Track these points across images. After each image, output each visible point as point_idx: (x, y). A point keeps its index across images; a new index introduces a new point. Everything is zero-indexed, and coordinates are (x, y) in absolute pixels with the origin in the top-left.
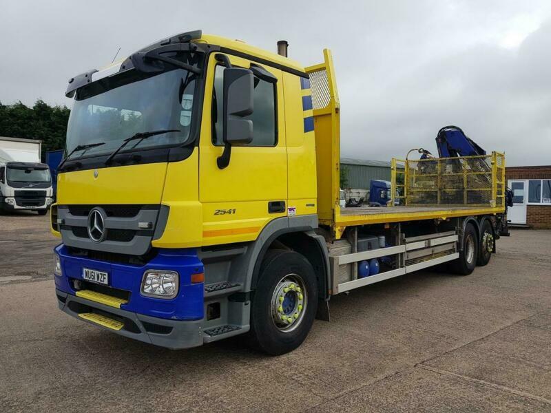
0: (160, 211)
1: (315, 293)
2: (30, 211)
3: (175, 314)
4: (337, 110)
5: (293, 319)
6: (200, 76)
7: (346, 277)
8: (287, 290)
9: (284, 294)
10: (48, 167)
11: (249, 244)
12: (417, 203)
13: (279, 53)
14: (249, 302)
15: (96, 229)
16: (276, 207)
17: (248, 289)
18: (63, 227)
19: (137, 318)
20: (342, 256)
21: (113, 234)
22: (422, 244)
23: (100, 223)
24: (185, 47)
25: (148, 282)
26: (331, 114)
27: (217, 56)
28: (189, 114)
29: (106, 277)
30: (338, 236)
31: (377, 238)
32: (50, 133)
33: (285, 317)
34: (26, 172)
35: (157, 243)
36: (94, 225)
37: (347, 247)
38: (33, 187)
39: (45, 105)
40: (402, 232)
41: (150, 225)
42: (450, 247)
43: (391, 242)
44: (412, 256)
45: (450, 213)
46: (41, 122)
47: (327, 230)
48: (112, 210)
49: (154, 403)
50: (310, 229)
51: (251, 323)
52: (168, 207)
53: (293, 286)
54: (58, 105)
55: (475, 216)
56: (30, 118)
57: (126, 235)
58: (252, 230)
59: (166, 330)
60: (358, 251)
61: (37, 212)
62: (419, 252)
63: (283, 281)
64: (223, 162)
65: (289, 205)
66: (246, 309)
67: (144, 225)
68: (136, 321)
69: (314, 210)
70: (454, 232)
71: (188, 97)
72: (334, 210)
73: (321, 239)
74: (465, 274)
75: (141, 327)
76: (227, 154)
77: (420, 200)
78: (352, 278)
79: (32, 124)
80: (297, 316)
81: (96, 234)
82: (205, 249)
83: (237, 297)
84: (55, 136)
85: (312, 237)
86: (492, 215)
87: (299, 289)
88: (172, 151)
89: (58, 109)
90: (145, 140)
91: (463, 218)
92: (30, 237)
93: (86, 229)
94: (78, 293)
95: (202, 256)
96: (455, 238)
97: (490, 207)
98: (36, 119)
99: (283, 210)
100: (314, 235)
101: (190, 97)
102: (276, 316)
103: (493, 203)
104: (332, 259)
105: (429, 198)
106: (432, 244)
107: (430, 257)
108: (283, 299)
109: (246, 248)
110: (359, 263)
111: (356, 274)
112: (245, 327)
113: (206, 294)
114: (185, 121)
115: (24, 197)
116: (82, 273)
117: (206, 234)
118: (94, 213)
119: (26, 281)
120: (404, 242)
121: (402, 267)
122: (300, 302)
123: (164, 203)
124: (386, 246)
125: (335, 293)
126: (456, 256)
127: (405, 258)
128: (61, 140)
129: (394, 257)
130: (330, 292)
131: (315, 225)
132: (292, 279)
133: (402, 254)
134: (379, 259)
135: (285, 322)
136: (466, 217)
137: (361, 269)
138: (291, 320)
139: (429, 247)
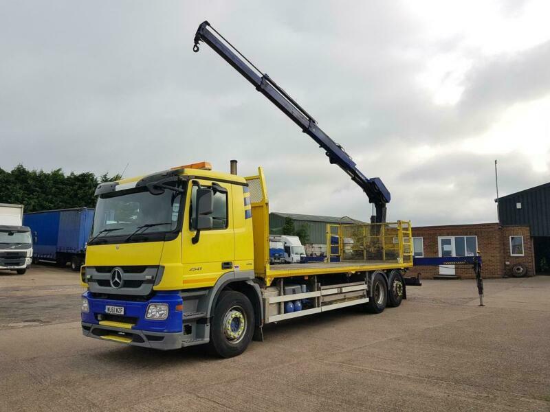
0: (159, 269)
1: (252, 320)
2: (9, 271)
3: (166, 329)
4: (267, 204)
5: (238, 335)
6: (184, 194)
7: (276, 312)
8: (234, 316)
9: (231, 319)
10: (30, 230)
11: (210, 289)
12: (349, 259)
13: (231, 173)
14: (209, 324)
15: (116, 281)
16: (227, 265)
17: (208, 316)
18: (90, 280)
19: (142, 333)
20: (271, 297)
21: (128, 284)
22: (335, 291)
23: (119, 277)
24: (175, 179)
25: (150, 311)
26: (262, 206)
27: (193, 182)
28: (177, 214)
29: (123, 310)
30: (268, 284)
31: (299, 286)
32: (26, 195)
33: (232, 334)
34: (9, 235)
35: (156, 288)
36: (114, 278)
37: (276, 292)
38: (15, 249)
39: (24, 170)
40: (318, 282)
41: (153, 277)
42: (361, 293)
43: (310, 289)
44: (327, 299)
45: (358, 268)
46: (18, 186)
47: (260, 280)
48: (127, 269)
49: (154, 378)
50: (249, 279)
51: (210, 338)
52: (164, 267)
53: (238, 314)
54: (36, 169)
55: (383, 270)
56: (7, 182)
57: (137, 284)
58: (212, 280)
59: (160, 338)
60: (284, 294)
61: (15, 272)
62: (333, 296)
63: (231, 311)
64: (195, 240)
65: (235, 264)
66: (207, 329)
67: (149, 277)
68: (142, 335)
69: (252, 267)
70: (364, 282)
71: (176, 206)
72: (265, 267)
73: (257, 286)
74: (376, 313)
75: (145, 338)
76: (198, 235)
77: (351, 256)
78: (279, 313)
79: (9, 187)
80: (240, 333)
81: (116, 284)
82: (184, 291)
83: (202, 321)
84: (30, 198)
85: (250, 285)
86: (400, 269)
87: (241, 316)
88: (167, 235)
89: (35, 173)
90: (150, 228)
91: (371, 272)
92: (19, 294)
93: (109, 281)
94: (100, 323)
95: (181, 295)
96: (365, 287)
97: (397, 262)
98: (13, 183)
99: (231, 268)
100: (252, 283)
101: (178, 205)
102: (226, 333)
103: (400, 260)
104: (264, 300)
105: (357, 256)
106: (344, 291)
107: (343, 300)
108: (230, 321)
109: (208, 291)
110: (286, 303)
111: (283, 310)
112: (207, 339)
113: (184, 318)
114: (175, 218)
115: (7, 258)
116: (104, 309)
117: (185, 282)
118: (115, 272)
119: (36, 326)
120: (319, 289)
121: (318, 307)
122: (242, 325)
123: (161, 264)
124: (307, 292)
125: (267, 322)
126: (366, 300)
127: (321, 301)
128: (35, 202)
129: (312, 299)
130: (263, 321)
131: (253, 277)
132: (236, 309)
133: (318, 297)
134: (301, 300)
135: (232, 337)
136: (374, 271)
137: (286, 307)
138: (236, 336)
139: (341, 293)
